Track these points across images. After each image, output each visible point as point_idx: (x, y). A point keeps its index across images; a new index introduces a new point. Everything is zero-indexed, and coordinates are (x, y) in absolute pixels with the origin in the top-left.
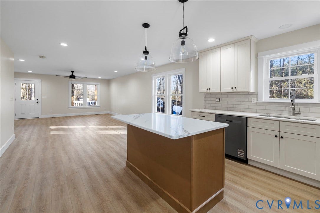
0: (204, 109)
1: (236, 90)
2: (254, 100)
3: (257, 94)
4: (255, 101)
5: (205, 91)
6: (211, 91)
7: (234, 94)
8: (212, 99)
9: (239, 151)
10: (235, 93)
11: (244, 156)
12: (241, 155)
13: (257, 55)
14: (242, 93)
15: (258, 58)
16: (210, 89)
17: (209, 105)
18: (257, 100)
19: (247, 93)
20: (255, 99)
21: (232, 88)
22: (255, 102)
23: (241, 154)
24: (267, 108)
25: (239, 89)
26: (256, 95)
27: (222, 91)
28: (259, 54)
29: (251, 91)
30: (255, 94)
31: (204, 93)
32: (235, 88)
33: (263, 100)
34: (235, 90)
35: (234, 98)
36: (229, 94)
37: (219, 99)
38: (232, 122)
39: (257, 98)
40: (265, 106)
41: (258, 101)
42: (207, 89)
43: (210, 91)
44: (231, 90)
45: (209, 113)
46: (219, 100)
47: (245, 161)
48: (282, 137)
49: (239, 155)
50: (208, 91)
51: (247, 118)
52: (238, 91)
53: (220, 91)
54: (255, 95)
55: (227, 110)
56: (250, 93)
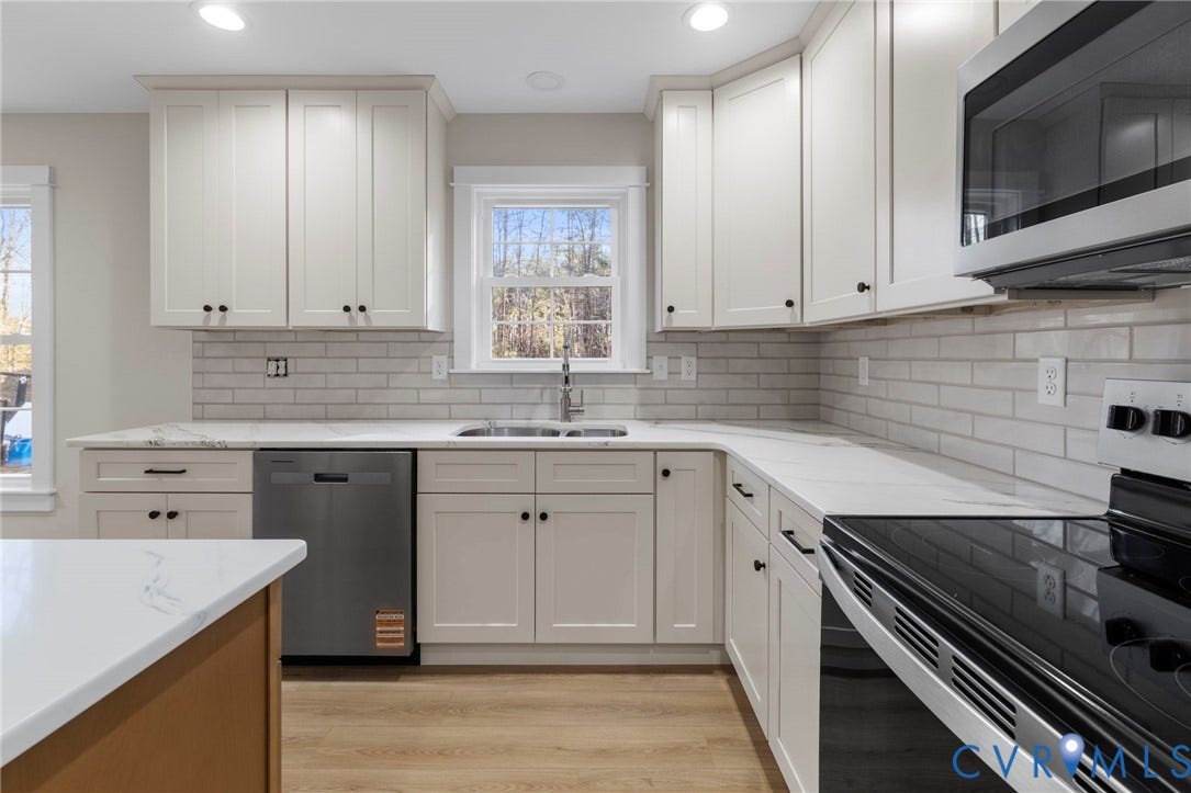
0: (195, 419)
1: (367, 319)
2: (439, 367)
3: (452, 341)
4: (445, 369)
5: (197, 318)
6: (232, 321)
7: (358, 341)
8: (247, 365)
9: (382, 623)
10: (362, 336)
11: (405, 640)
12: (393, 640)
13: (449, 176)
14: (390, 336)
15: (453, 188)
16: (223, 309)
17: (227, 396)
18: (453, 368)
19: (414, 336)
20: (444, 359)
21: (347, 309)
22: (444, 376)
23: (390, 636)
24: (487, 396)
25: (381, 317)
26: (447, 345)
27: (294, 323)
28: (459, 171)
29: (430, 328)
30: (441, 341)
31: (195, 330)
32: (362, 309)
33: (474, 368)
34: (360, 321)
35: (357, 358)
36: (336, 337)
37: (282, 364)
38: (346, 480)
39: (453, 357)
40: (480, 389)
41: (453, 371)
42: (208, 308)
43: (224, 319)
44: (342, 321)
45: (212, 448)
46: (282, 371)
47: (407, 662)
48: (544, 517)
49: (382, 640)
50: (215, 319)
51: (414, 451)
52: (377, 323)
53: (284, 324)
54: (443, 344)
55: (326, 419)
56: (424, 336)
